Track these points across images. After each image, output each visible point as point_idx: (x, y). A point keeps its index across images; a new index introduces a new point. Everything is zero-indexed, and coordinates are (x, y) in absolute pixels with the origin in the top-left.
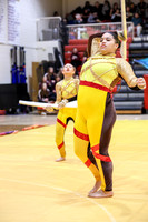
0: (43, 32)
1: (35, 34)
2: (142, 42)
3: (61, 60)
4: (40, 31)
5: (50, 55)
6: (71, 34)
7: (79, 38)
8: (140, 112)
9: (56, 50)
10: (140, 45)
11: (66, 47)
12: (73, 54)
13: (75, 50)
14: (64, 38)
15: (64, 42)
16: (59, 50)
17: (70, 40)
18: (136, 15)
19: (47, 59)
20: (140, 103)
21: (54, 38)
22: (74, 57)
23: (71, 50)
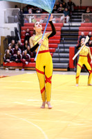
0: (9, 17)
2: (69, 26)
3: (19, 36)
4: (6, 17)
5: (12, 32)
6: (25, 19)
7: (30, 22)
8: (66, 70)
9: (16, 29)
10: (68, 28)
11: (22, 27)
13: (28, 30)
14: (21, 22)
15: (21, 25)
16: (18, 29)
17: (25, 24)
18: (66, 9)
19: (10, 35)
20: (67, 64)
21: (15, 22)
22: (27, 34)
23: (26, 30)
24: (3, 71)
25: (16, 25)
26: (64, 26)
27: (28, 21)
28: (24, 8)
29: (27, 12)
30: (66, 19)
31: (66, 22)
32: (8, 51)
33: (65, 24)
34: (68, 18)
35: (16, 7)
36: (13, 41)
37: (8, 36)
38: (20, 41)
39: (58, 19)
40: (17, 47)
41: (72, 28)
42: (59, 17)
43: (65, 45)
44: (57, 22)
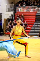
0: (8, 9)
1: (5, 9)
3: (14, 18)
5: (10, 16)
7: (20, 11)
11: (15, 14)
12: (18, 16)
13: (18, 15)
14: (15, 11)
15: (15, 12)
16: (13, 15)
17: (17, 12)
18: (38, 4)
19: (9, 18)
20: (39, 33)
21: (11, 11)
23: (17, 15)
24: (5, 37)
25: (12, 13)
26: (37, 13)
27: (18, 10)
28: (16, 3)
29: (18, 6)
30: (38, 9)
31: (38, 11)
32: (8, 26)
33: (38, 12)
35: (12, 3)
36: (11, 21)
37: (8, 19)
38: (14, 21)
39: (34, 9)
40: (13, 24)
42: (35, 8)
43: (38, 23)
44: (34, 11)
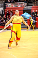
26: (24, 8)
33: (25, 7)
34: (26, 4)
36: (1, 16)
38: (4, 16)
39: (22, 5)
40: (3, 19)
41: (28, 9)
44: (21, 6)
